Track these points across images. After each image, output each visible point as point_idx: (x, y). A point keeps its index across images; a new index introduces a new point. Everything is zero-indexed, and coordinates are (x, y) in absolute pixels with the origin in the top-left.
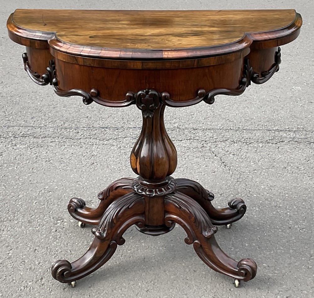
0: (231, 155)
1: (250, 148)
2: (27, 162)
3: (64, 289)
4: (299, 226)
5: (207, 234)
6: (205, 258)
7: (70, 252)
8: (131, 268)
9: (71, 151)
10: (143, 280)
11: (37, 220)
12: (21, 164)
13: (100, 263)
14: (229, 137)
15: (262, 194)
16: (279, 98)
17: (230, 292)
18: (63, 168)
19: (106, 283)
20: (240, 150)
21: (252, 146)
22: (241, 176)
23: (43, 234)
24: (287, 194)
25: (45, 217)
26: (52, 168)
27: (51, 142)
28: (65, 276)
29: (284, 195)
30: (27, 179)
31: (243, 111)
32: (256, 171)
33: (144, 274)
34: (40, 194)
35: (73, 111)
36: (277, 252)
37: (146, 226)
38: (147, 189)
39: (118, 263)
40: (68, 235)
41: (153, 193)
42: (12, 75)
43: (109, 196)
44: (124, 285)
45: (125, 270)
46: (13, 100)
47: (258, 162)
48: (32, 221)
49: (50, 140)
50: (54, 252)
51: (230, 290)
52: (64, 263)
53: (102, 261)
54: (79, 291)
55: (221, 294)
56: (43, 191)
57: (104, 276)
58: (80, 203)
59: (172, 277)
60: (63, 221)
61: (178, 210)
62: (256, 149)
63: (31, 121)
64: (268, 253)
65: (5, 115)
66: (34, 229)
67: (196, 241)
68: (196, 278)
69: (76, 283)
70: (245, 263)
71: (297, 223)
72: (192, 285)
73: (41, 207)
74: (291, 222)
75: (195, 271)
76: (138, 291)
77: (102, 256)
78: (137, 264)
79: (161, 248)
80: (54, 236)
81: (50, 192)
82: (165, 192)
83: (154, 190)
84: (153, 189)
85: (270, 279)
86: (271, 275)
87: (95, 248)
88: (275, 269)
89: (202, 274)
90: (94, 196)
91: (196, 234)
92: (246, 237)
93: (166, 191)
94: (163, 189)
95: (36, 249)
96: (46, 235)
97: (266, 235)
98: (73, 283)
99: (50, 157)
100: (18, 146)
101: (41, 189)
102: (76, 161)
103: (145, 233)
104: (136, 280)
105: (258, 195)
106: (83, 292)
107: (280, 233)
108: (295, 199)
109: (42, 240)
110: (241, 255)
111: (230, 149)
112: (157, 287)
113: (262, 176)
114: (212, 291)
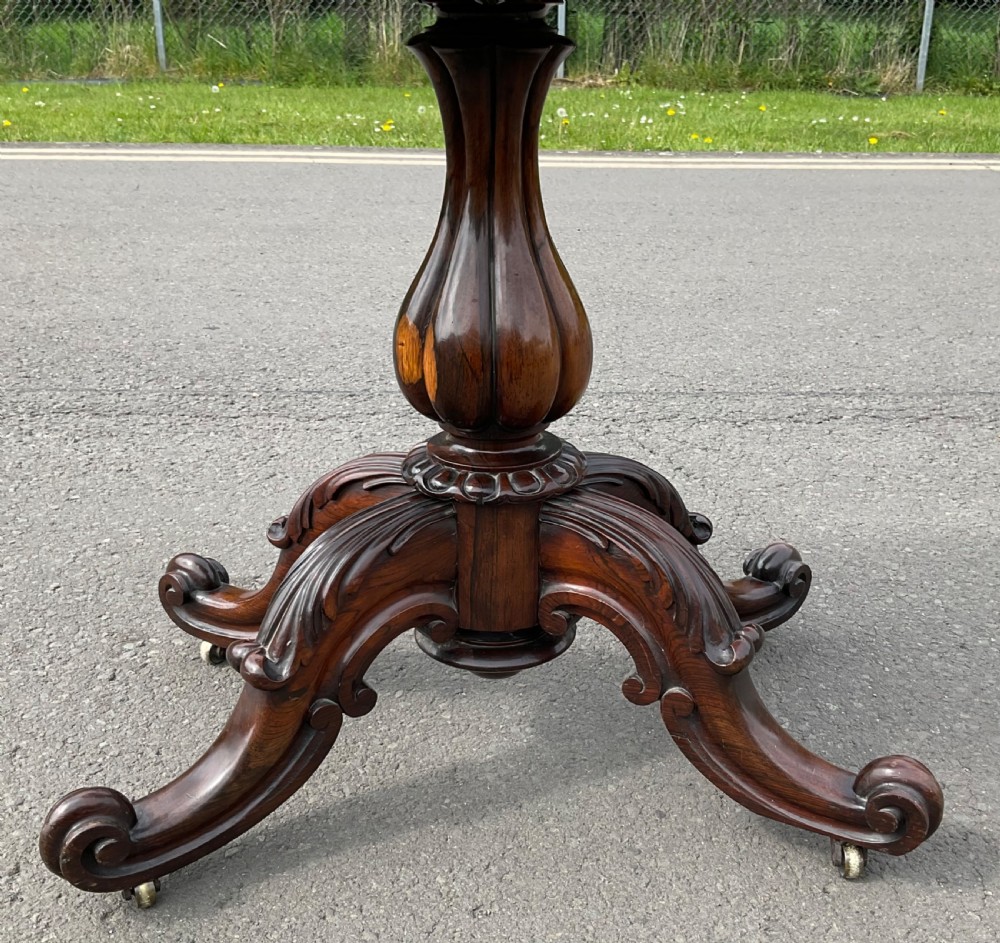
0: (697, 450)
1: (748, 434)
2: (56, 473)
3: (105, 916)
4: (993, 640)
5: (724, 656)
6: (708, 758)
7: (153, 754)
8: (401, 809)
9: (207, 445)
10: (455, 861)
11: (46, 642)
12: (35, 479)
13: (266, 794)
14: (679, 409)
15: (828, 548)
16: (789, 330)
17: (827, 903)
18: (173, 488)
19: (294, 881)
20: (720, 438)
21: (752, 429)
22: (745, 501)
23: (58, 691)
24: (908, 545)
25: (80, 634)
26: (135, 487)
27: (145, 425)
28: (99, 861)
29: (898, 549)
30: (42, 520)
31: (702, 354)
32: (785, 489)
33: (456, 834)
34: (78, 562)
35: (223, 356)
36: (951, 730)
37: (462, 633)
38: (467, 474)
39: (347, 791)
40: (155, 691)
41: (494, 487)
42: (64, 287)
43: (311, 527)
44: (375, 885)
45: (379, 821)
46: (51, 334)
47: (783, 466)
48: (28, 646)
49: (142, 419)
50: (87, 756)
51: (825, 891)
52: (98, 801)
53: (274, 785)
54: (170, 921)
55: (794, 912)
56: (90, 553)
57: (286, 852)
58: (205, 571)
59: (573, 843)
60: (143, 645)
61: (599, 560)
62: (767, 436)
63: (94, 378)
64: (923, 736)
65: (19, 365)
66: (31, 672)
67: (675, 690)
68: (674, 845)
69: (157, 889)
70: (888, 772)
71: (979, 631)
72: (664, 875)
73: (71, 601)
74: (957, 627)
75: (662, 815)
76: (435, 913)
77: (278, 763)
78: (427, 793)
79: (514, 729)
80: (101, 694)
81: (115, 556)
82: (540, 484)
83: (496, 477)
84: (495, 472)
85: (971, 836)
86: (965, 819)
87: (244, 731)
88: (973, 795)
89: (694, 826)
90: (268, 563)
91: (673, 658)
92: (821, 682)
93: (548, 480)
94: (533, 473)
95: (17, 748)
96: (71, 695)
97: (890, 673)
98: (143, 888)
99: (133, 461)
100: (38, 435)
101: (85, 546)
102: (218, 470)
103: (460, 663)
104: (423, 861)
105: (815, 551)
106: (187, 930)
107: (936, 664)
108: (939, 559)
109: (51, 711)
110: (825, 746)
111: (691, 438)
112: (518, 892)
113: (808, 500)
114: (754, 901)
